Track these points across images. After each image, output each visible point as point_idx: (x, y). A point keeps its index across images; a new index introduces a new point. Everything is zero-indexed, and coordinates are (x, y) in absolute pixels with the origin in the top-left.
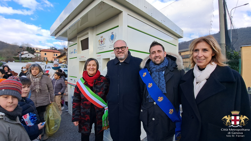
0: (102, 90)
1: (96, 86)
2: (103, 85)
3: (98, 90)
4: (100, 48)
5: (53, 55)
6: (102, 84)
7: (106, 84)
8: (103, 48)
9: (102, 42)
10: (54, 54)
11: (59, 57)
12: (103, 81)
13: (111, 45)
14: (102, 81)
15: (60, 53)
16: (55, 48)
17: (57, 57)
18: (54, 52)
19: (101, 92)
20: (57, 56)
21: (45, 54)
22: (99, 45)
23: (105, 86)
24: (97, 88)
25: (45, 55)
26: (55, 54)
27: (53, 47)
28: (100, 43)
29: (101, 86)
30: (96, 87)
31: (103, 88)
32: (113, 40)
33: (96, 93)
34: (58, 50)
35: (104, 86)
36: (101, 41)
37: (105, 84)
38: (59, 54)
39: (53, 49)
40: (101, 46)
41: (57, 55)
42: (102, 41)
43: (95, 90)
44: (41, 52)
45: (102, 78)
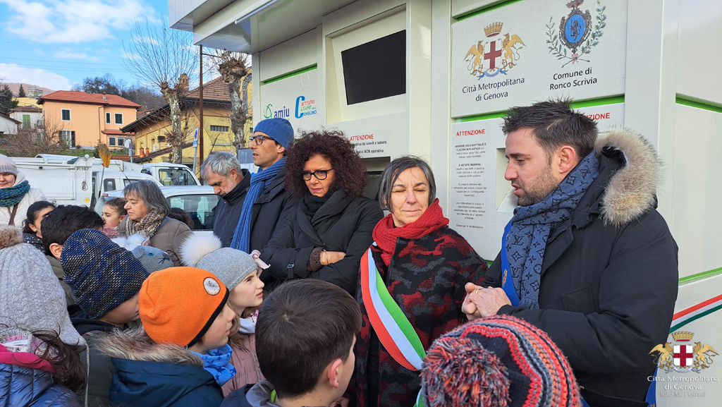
0: (425, 290)
1: (404, 266)
2: (437, 268)
3: (407, 283)
4: (478, 92)
5: (103, 118)
6: (431, 266)
7: (449, 266)
8: (502, 90)
9: (493, 55)
10: (108, 115)
11: (133, 129)
12: (440, 253)
13: (561, 76)
14: (436, 252)
15: (137, 108)
16: (108, 85)
17: (124, 130)
18: (106, 105)
19: (417, 295)
20: (121, 122)
21: (66, 115)
22: (473, 73)
23: (445, 275)
24: (407, 274)
25: (64, 118)
26: (113, 112)
27: (98, 82)
28: (477, 61)
29: (424, 270)
30: (406, 270)
31: (433, 280)
32: (584, 44)
33: (398, 296)
34: (123, 93)
35: (440, 272)
36: (487, 50)
37: (445, 264)
38: (130, 117)
39: (100, 88)
40: (486, 80)
41: (119, 119)
42: (499, 53)
43: (395, 283)
44: (47, 104)
45: (443, 240)
